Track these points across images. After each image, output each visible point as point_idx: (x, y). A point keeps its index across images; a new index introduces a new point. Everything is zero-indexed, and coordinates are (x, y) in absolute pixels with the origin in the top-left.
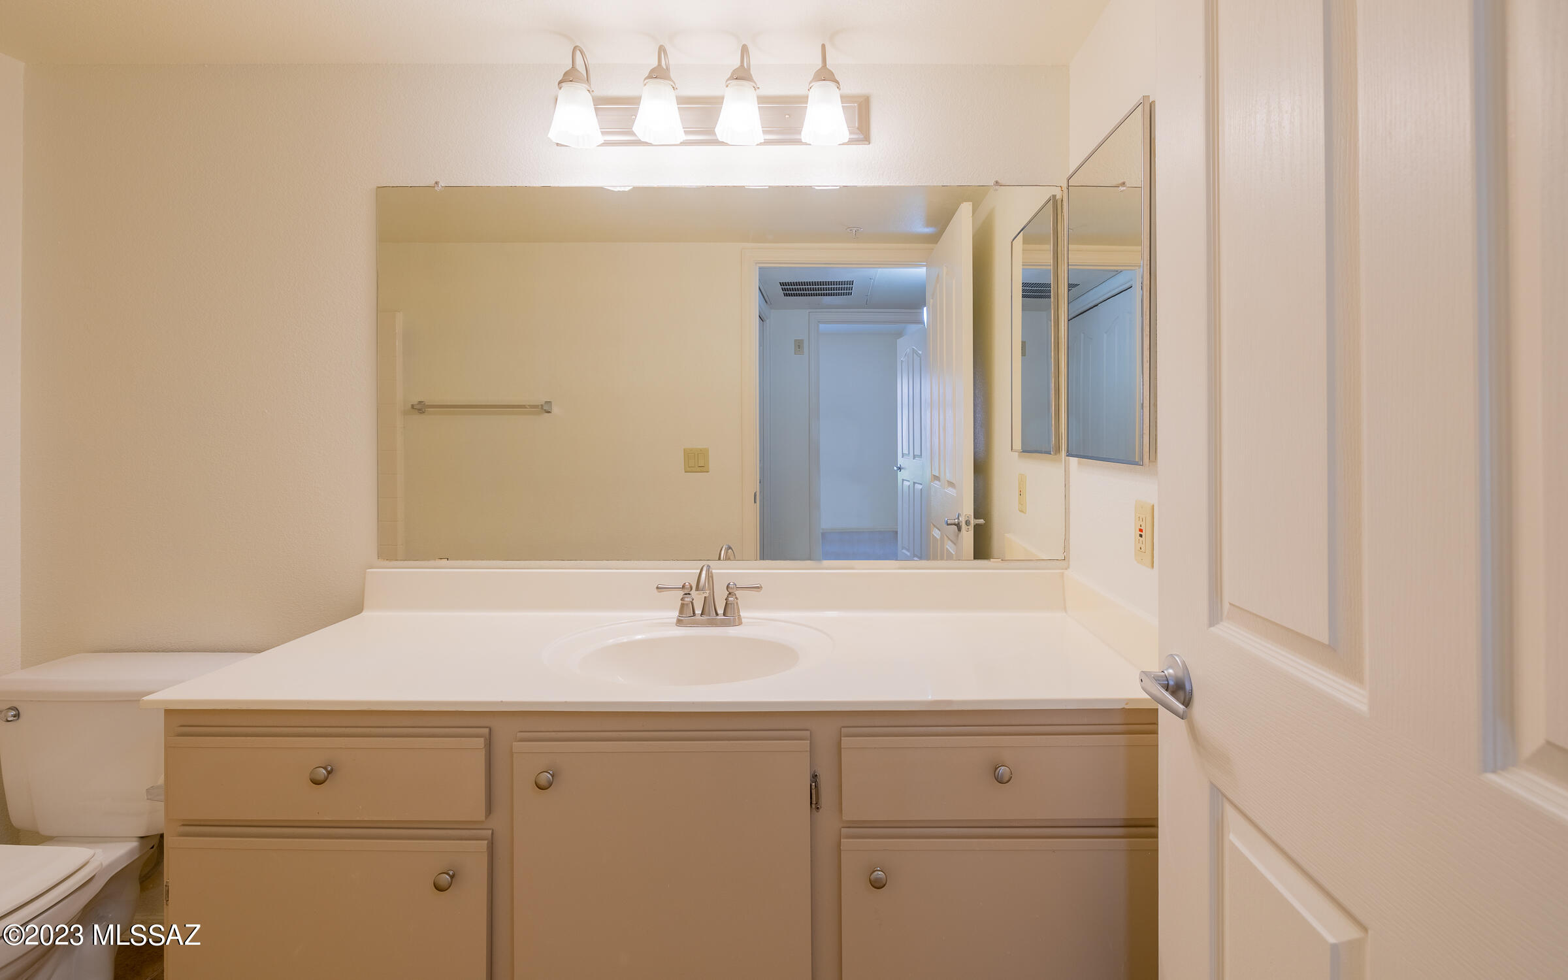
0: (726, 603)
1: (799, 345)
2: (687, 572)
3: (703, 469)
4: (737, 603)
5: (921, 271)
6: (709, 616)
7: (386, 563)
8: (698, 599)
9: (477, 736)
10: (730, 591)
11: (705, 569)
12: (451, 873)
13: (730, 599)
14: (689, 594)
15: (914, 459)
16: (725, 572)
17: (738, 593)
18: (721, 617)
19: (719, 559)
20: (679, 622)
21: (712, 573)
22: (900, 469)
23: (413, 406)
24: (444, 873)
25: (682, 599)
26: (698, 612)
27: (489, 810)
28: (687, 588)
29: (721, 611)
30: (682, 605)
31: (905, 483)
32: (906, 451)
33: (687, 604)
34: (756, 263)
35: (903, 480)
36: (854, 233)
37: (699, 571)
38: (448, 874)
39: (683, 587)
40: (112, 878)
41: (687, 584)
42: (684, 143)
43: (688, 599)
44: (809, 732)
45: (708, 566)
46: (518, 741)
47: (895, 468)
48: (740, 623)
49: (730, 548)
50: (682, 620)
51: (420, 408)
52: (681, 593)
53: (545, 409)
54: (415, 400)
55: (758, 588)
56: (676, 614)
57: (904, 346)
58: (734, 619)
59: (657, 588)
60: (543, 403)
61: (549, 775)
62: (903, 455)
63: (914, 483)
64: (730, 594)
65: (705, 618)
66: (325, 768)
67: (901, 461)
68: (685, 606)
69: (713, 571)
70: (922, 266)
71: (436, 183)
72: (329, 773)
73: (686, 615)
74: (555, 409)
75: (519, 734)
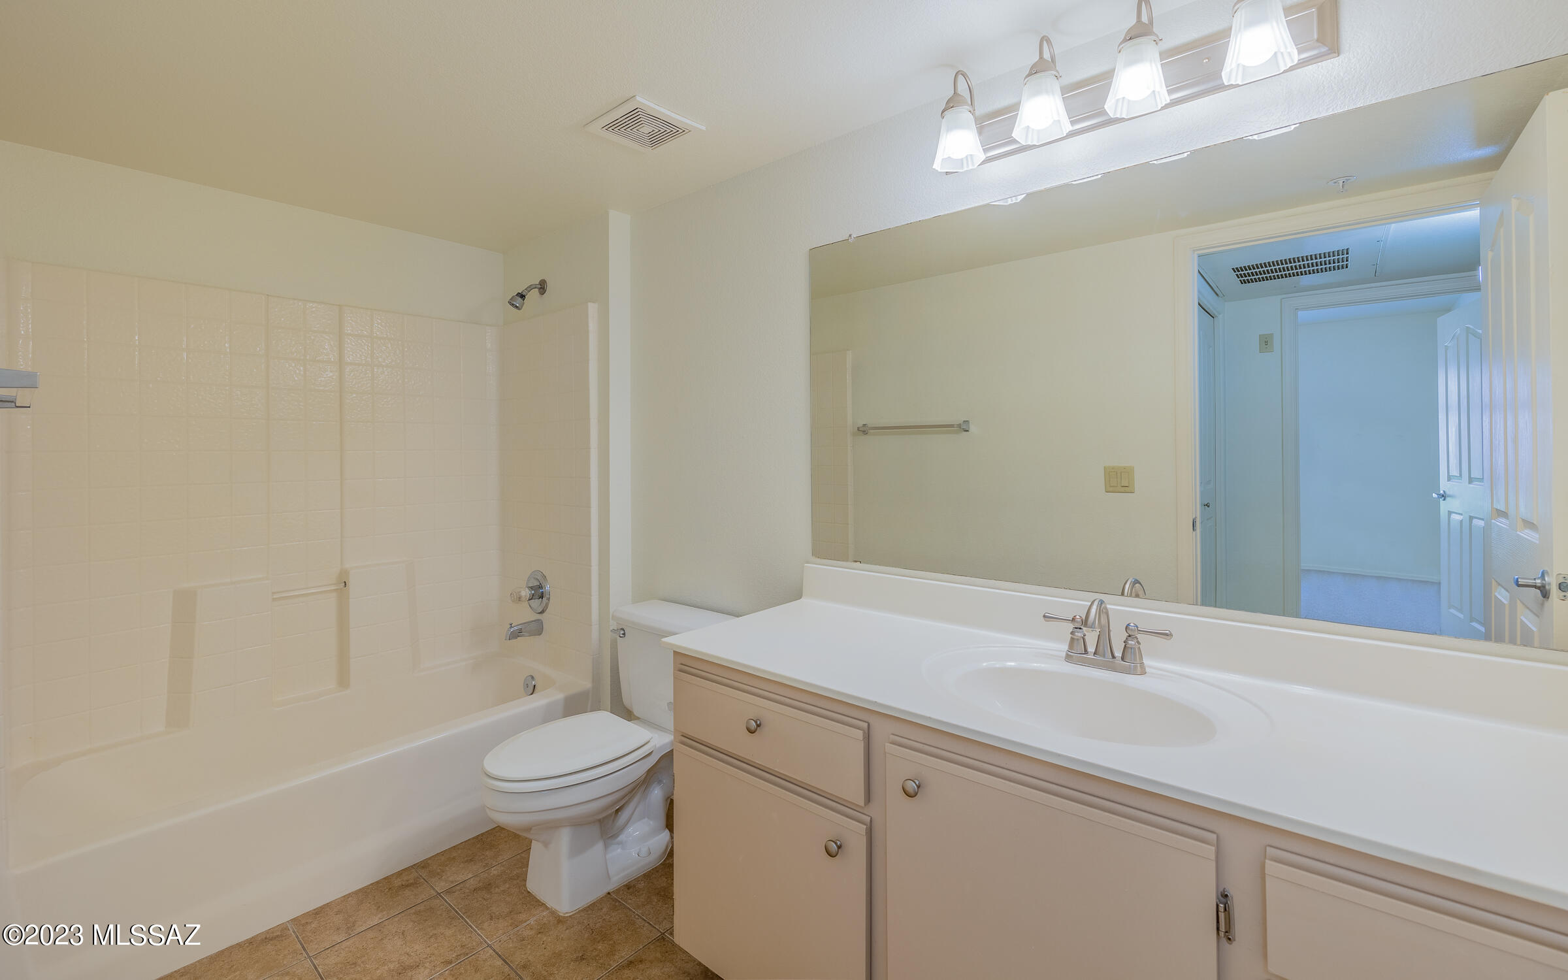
0: (1125, 646)
1: (1266, 342)
2: (1077, 603)
3: (1127, 489)
4: (1139, 648)
5: (1473, 215)
6: (1104, 657)
7: (819, 560)
8: (1091, 638)
9: (859, 729)
10: (1131, 633)
11: (1096, 603)
12: (839, 843)
13: (1130, 642)
14: (1080, 628)
15: (1469, 483)
16: (1123, 610)
17: (1140, 636)
18: (1118, 661)
19: (1123, 594)
20: (1068, 658)
21: (1106, 608)
22: (1444, 496)
23: (858, 428)
24: (833, 842)
25: (1072, 633)
26: (1091, 649)
27: (868, 798)
28: (1077, 622)
29: (1118, 654)
30: (1072, 639)
31: (1454, 516)
32: (1454, 472)
33: (1078, 639)
34: (1194, 250)
35: (1450, 513)
36: (1345, 186)
37: (1090, 604)
38: (836, 843)
39: (1073, 620)
40: (661, 758)
41: (1078, 617)
42: (1071, 135)
43: (1079, 634)
44: (1214, 836)
45: (1102, 602)
46: (891, 743)
47: (1434, 495)
48: (1143, 673)
49: (1137, 582)
50: (1071, 655)
51: (863, 430)
52: (1071, 627)
53: (963, 427)
54: (861, 423)
55: (1166, 635)
56: (1065, 647)
57: (1449, 327)
58: (1135, 667)
59: (1044, 616)
60: (961, 422)
61: (914, 785)
62: (1449, 478)
63: (1471, 518)
64: (1129, 636)
65: (1097, 657)
66: (756, 722)
67: (1444, 485)
68: (1076, 642)
69: (1108, 606)
70: (1471, 207)
71: (850, 236)
72: (758, 726)
73: (1077, 652)
74: (972, 428)
75: (892, 736)
